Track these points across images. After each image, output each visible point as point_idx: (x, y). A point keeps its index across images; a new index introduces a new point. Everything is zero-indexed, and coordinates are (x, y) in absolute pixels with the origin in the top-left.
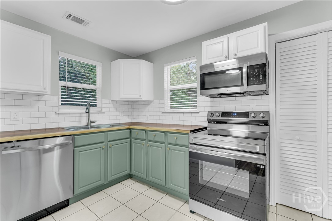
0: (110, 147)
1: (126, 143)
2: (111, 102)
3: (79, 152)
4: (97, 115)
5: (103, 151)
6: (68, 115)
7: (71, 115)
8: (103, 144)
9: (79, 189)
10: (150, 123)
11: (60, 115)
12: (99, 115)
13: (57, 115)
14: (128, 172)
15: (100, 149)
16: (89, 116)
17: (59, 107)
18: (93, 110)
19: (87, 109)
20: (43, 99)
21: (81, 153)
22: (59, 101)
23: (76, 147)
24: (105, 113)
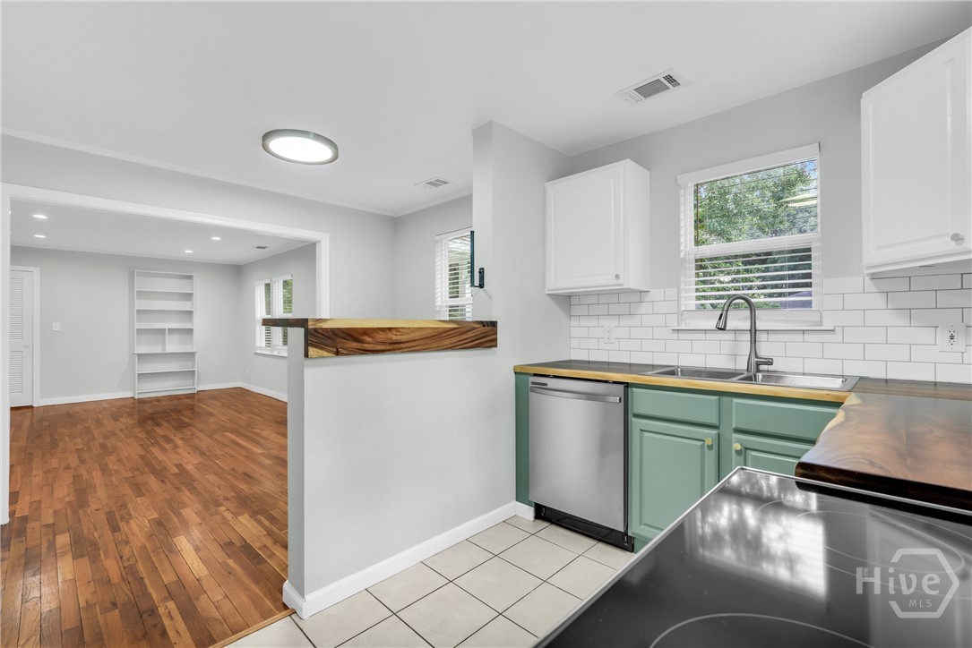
2: (870, 286)
3: (642, 430)
5: (711, 456)
8: (714, 432)
9: (642, 526)
11: (682, 336)
12: (809, 336)
13: (675, 336)
15: (699, 444)
16: (754, 341)
17: (681, 314)
18: (788, 322)
19: (720, 319)
20: (649, 298)
21: (645, 434)
22: (678, 300)
23: (636, 416)
24: (838, 330)
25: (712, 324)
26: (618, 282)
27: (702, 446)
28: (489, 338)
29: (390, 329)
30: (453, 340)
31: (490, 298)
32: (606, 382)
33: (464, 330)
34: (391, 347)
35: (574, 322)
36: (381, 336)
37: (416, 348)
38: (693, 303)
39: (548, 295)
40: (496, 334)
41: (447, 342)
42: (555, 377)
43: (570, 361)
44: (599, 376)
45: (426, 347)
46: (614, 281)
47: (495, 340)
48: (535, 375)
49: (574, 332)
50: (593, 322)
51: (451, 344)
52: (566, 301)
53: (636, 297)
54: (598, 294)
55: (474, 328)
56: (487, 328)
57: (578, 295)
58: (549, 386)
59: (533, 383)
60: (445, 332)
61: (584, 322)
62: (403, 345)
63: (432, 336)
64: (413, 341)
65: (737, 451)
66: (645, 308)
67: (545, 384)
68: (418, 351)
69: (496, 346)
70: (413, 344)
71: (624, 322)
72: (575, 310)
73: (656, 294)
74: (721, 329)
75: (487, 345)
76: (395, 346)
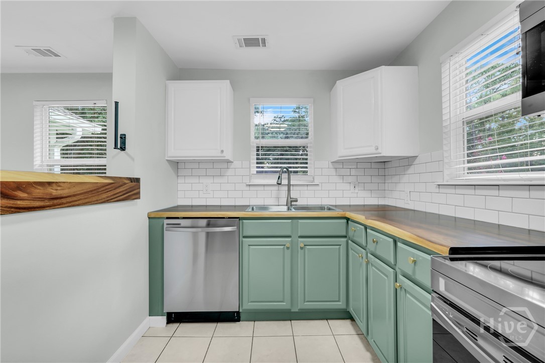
0: (302, 248)
1: (338, 247)
2: (331, 166)
3: (249, 245)
4: (305, 188)
5: (288, 253)
6: (262, 188)
7: (266, 188)
8: (289, 239)
9: (249, 304)
10: (413, 209)
11: (252, 188)
12: (309, 188)
13: (248, 188)
14: (341, 305)
15: (282, 247)
16: (289, 190)
17: (250, 176)
18: (300, 180)
19: (279, 179)
20: (232, 166)
21: (251, 247)
22: (250, 168)
23: (244, 237)
24: (320, 184)
25: (275, 182)
26: (222, 155)
27: (283, 248)
28: (135, 192)
29: (50, 183)
30: (109, 194)
31: (133, 159)
32: (224, 218)
33: (118, 185)
34: (51, 203)
35: (181, 180)
36: (39, 192)
37: (77, 203)
38: (254, 170)
39: (167, 160)
40: (139, 188)
41: (104, 196)
42: (184, 218)
43: (178, 206)
44: (220, 215)
45: (87, 200)
46: (220, 154)
47: (139, 193)
48: (168, 218)
49: (180, 187)
50: (196, 180)
51: (108, 197)
52: (176, 165)
53: (225, 165)
54: (199, 162)
55: (125, 184)
56: (134, 184)
57: (184, 162)
58: (182, 225)
59: (168, 224)
60: (103, 187)
61: (188, 180)
62: (64, 201)
63: (91, 191)
64: (74, 196)
65: (301, 247)
66: (230, 172)
67: (179, 224)
68: (78, 205)
69: (139, 198)
70: (74, 199)
71: (217, 180)
72: (181, 172)
73: (237, 164)
74: (279, 184)
75: (134, 197)
76: (56, 202)
